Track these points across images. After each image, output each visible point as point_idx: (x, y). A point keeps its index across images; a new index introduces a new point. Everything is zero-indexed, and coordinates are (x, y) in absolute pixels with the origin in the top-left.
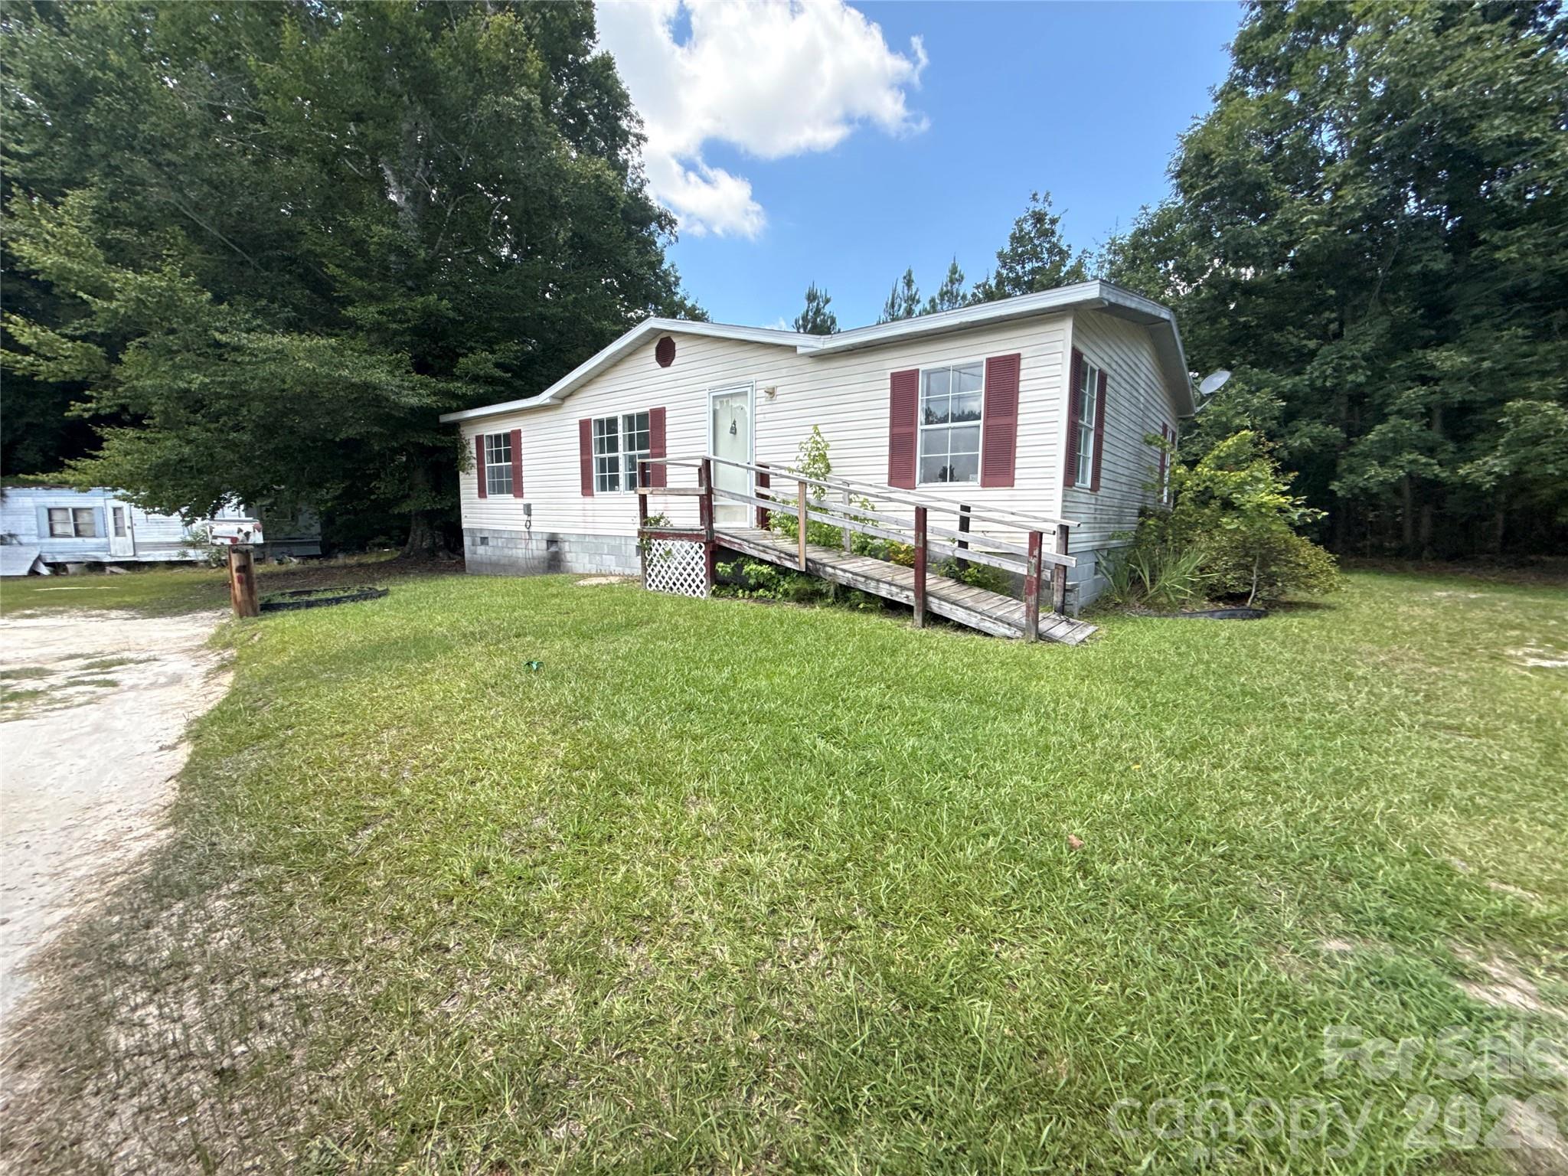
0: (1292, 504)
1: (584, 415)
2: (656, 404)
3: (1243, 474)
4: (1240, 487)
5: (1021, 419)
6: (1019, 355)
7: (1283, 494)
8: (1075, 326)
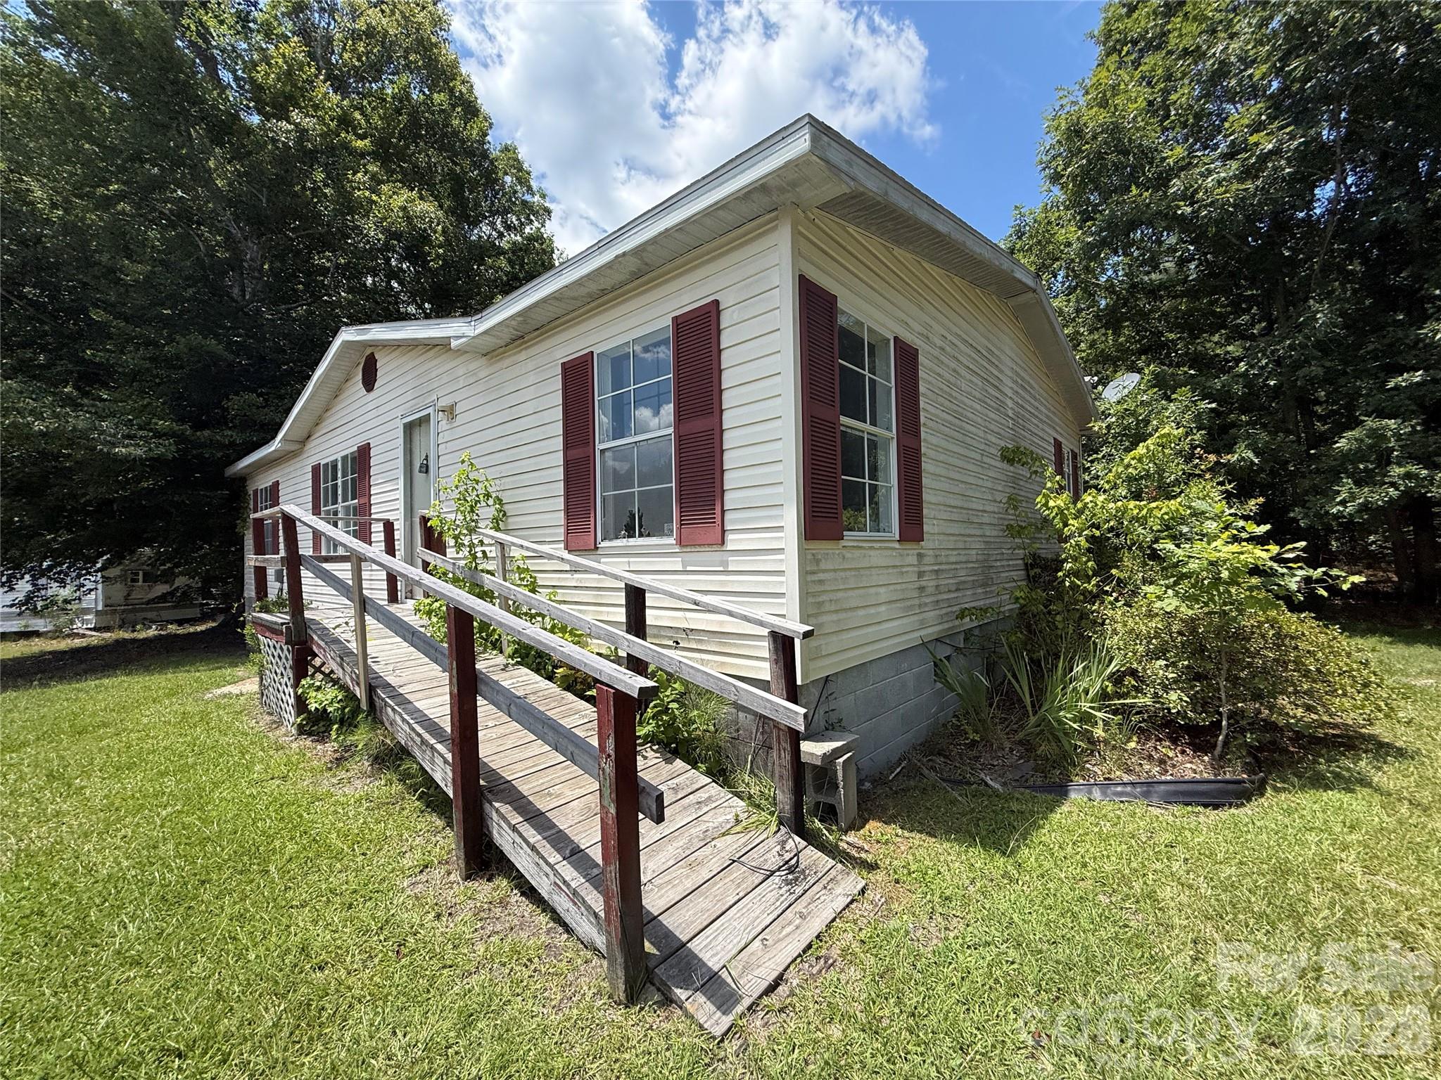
0: (1277, 559)
1: (313, 461)
2: (360, 441)
3: (1173, 504)
4: (1171, 529)
5: (728, 419)
6: (717, 302)
7: (1261, 541)
8: (796, 234)
